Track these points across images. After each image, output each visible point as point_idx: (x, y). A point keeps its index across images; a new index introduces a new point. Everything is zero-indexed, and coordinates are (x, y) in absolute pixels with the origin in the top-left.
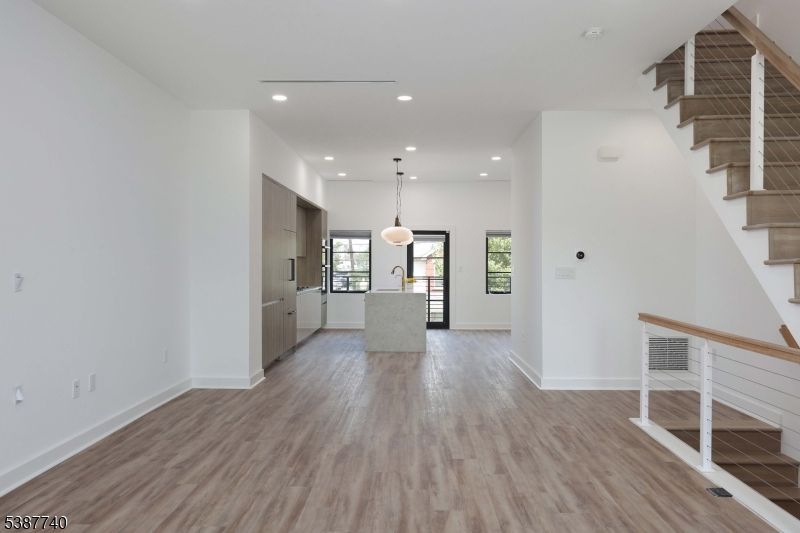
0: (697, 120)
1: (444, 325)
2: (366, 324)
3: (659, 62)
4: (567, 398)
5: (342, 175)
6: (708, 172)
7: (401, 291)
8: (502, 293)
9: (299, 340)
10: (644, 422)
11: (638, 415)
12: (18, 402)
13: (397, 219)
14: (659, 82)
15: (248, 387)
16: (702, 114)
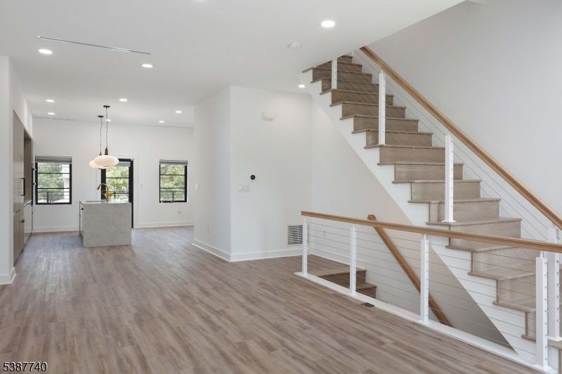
0: (344, 103)
2: (81, 227)
3: (315, 67)
4: (250, 264)
5: (51, 114)
6: (353, 133)
8: (170, 202)
10: (305, 274)
11: (301, 270)
13: (107, 150)
14: (315, 79)
15: (9, 282)
16: (347, 100)
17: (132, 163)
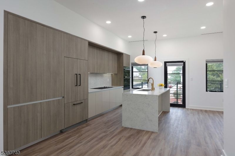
1: (183, 106)
13: (144, 52)
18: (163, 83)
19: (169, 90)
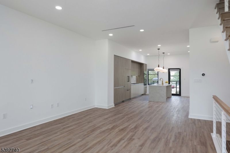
0: (224, 20)
1: (179, 95)
2: (149, 93)
3: (218, 3)
5: (148, 54)
7: (161, 85)
9: (132, 97)
10: (214, 136)
12: (31, 108)
13: (159, 65)
15: (107, 108)
17: (180, 70)
18: (168, 81)
19: (171, 85)
